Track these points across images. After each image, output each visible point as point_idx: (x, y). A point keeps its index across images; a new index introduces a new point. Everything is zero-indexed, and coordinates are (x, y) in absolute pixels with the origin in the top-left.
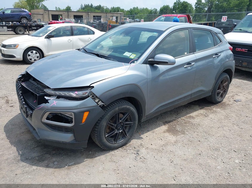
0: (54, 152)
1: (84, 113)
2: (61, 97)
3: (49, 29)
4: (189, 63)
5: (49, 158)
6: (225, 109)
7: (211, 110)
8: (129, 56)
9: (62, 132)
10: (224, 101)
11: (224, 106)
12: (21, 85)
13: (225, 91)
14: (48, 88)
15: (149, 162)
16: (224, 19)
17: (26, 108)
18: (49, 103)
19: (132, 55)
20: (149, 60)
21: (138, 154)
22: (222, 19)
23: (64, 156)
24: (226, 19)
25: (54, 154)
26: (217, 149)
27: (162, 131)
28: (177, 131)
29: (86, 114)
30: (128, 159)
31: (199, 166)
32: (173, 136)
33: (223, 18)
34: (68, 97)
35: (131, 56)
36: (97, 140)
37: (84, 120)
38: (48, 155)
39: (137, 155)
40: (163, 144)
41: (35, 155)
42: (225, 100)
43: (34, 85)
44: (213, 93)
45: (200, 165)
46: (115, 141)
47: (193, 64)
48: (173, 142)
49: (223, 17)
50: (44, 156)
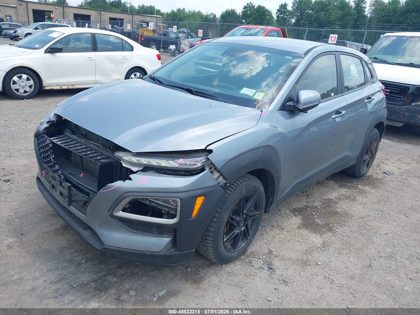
0: (122, 271)
1: (196, 199)
2: (150, 168)
3: (51, 35)
4: (338, 112)
5: (116, 283)
6: (376, 187)
7: (355, 188)
8: (251, 95)
9: (150, 234)
10: (368, 174)
11: (373, 182)
12: (52, 142)
13: (373, 157)
14: (124, 150)
15: (295, 284)
16: (333, 39)
17: (69, 188)
18: (131, 180)
19: (258, 93)
20: (287, 104)
21: (272, 269)
22: (330, 39)
23: (144, 279)
24: (336, 39)
25: (123, 276)
26: (391, 257)
27: (295, 227)
28: (318, 225)
29: (200, 201)
30: (258, 279)
31: (377, 288)
32: (316, 235)
33: (332, 37)
34: (163, 169)
35: (256, 95)
36: (211, 249)
37: (195, 212)
38: (111, 277)
39: (271, 271)
40: (305, 249)
41: (85, 277)
42: (371, 172)
43: (78, 143)
44: (358, 161)
45: (378, 285)
46: (233, 248)
47: (344, 112)
48: (320, 246)
49: (331, 35)
50: (105, 280)
